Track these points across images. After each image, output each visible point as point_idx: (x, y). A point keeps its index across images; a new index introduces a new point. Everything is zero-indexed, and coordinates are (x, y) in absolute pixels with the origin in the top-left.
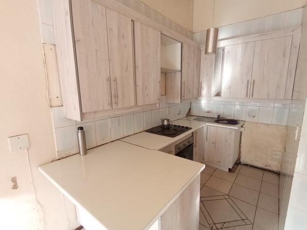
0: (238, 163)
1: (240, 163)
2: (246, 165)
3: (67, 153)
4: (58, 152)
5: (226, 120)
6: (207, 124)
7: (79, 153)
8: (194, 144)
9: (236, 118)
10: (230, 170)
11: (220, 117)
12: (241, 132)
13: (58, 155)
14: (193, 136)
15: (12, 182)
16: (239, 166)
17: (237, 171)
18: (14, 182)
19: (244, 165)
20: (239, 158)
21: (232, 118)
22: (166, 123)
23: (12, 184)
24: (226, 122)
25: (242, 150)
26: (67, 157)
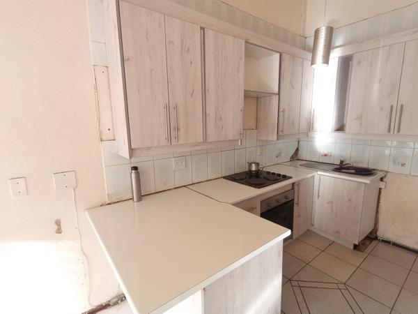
0: (372, 237)
1: (376, 238)
2: (387, 242)
3: (118, 197)
4: (108, 195)
5: (354, 168)
6: (319, 173)
7: (132, 199)
8: (296, 201)
9: (371, 167)
10: (356, 247)
11: (344, 163)
12: (380, 189)
13: (108, 199)
14: (293, 188)
15: (55, 225)
16: (374, 243)
17: (368, 250)
18: (57, 225)
19: (384, 241)
20: (375, 230)
21: (364, 165)
22: (254, 168)
23: (56, 227)
24: (353, 171)
25: (381, 217)
26: (118, 202)
